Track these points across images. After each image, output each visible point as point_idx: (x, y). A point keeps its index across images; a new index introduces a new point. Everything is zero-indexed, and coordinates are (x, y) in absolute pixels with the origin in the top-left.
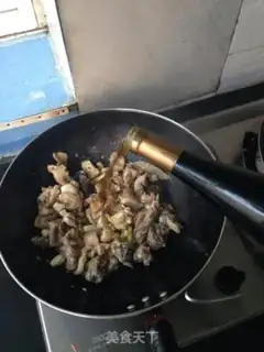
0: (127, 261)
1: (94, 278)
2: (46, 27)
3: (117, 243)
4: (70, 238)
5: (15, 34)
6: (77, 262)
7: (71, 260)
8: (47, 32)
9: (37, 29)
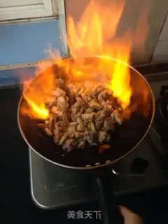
0: (93, 142)
1: (67, 149)
2: (58, 16)
3: (86, 132)
4: (59, 125)
5: (40, 17)
6: (60, 138)
7: (57, 137)
8: (58, 19)
9: (52, 16)
